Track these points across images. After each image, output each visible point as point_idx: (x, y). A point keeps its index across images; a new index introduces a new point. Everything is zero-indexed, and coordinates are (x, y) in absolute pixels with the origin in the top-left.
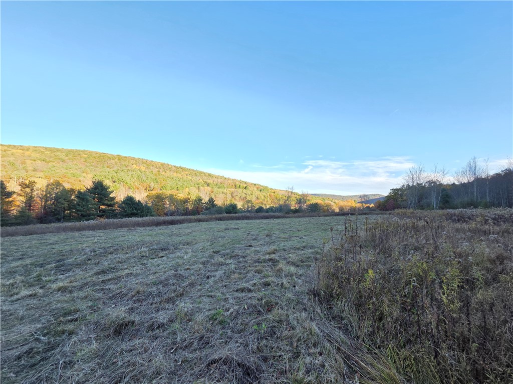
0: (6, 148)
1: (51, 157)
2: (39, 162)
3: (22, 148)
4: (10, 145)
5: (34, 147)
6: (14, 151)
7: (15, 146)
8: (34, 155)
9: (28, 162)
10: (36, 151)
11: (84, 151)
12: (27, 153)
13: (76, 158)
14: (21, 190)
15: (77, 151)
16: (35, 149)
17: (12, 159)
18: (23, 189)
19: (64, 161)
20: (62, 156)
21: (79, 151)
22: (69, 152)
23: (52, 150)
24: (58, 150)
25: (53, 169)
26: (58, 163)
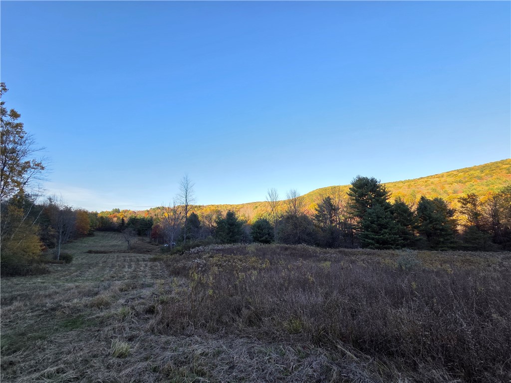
0: (426, 179)
1: (465, 178)
2: (456, 184)
3: (437, 176)
4: (428, 177)
5: (447, 172)
6: (432, 180)
7: (432, 176)
8: (449, 180)
9: (447, 186)
10: (449, 175)
11: (502, 162)
12: (443, 179)
13: (494, 171)
14: (462, 207)
15: (493, 164)
16: (449, 174)
17: (433, 186)
18: (464, 206)
19: (480, 178)
20: (477, 173)
21: (496, 163)
22: (483, 168)
23: (465, 171)
24: (471, 169)
25: (473, 188)
26: (476, 181)
